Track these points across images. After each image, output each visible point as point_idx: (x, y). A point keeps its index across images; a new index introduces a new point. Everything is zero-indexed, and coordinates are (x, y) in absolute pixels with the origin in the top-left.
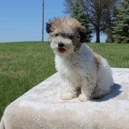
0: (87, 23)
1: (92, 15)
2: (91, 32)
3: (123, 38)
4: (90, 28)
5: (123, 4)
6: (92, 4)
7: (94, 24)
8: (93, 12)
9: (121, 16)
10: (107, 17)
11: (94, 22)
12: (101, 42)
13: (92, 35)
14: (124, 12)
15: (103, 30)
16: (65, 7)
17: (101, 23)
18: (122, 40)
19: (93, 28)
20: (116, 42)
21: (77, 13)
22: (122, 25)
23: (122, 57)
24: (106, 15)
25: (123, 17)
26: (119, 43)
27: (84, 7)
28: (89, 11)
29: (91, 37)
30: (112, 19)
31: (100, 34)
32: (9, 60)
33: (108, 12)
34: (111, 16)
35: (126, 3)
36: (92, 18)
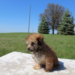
0: (48, 25)
1: (51, 21)
2: (49, 30)
3: (63, 32)
6: (51, 17)
7: (52, 26)
8: (51, 20)
9: (62, 23)
10: (57, 23)
12: (54, 33)
14: (64, 21)
15: (56, 28)
16: (39, 18)
17: (55, 25)
18: (63, 33)
19: (51, 27)
21: (44, 21)
22: (63, 27)
26: (61, 35)
27: (48, 18)
29: (49, 31)
31: (54, 30)
32: (10, 41)
33: (58, 20)
35: (65, 17)
36: (51, 23)
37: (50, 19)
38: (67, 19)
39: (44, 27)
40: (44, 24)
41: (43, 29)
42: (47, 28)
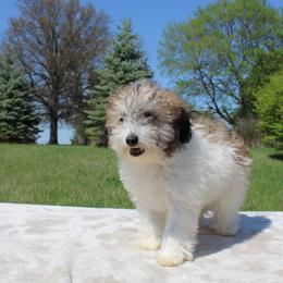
0: (31, 99)
1: (43, 82)
2: (37, 122)
4: (37, 111)
5: (110, 62)
6: (42, 59)
7: (46, 104)
8: (44, 77)
9: (105, 88)
10: (74, 90)
11: (45, 99)
13: (39, 127)
15: (66, 116)
17: (61, 101)
19: (43, 111)
20: (94, 143)
21: (8, 79)
23: (105, 178)
24: (72, 85)
25: (108, 90)
26: (100, 145)
27: (25, 65)
28: (36, 74)
29: (37, 131)
30: (85, 94)
31: (59, 124)
33: (78, 78)
34: (84, 87)
35: (116, 61)
36: (42, 90)
37: (38, 68)
38: (126, 71)
39: (9, 109)
40: (11, 96)
41: (9, 121)
42: (25, 113)
